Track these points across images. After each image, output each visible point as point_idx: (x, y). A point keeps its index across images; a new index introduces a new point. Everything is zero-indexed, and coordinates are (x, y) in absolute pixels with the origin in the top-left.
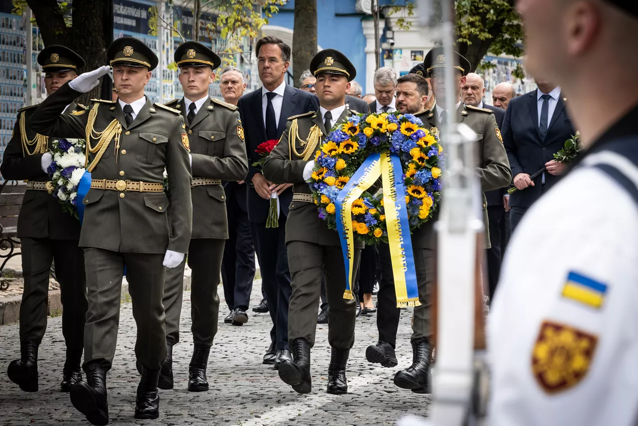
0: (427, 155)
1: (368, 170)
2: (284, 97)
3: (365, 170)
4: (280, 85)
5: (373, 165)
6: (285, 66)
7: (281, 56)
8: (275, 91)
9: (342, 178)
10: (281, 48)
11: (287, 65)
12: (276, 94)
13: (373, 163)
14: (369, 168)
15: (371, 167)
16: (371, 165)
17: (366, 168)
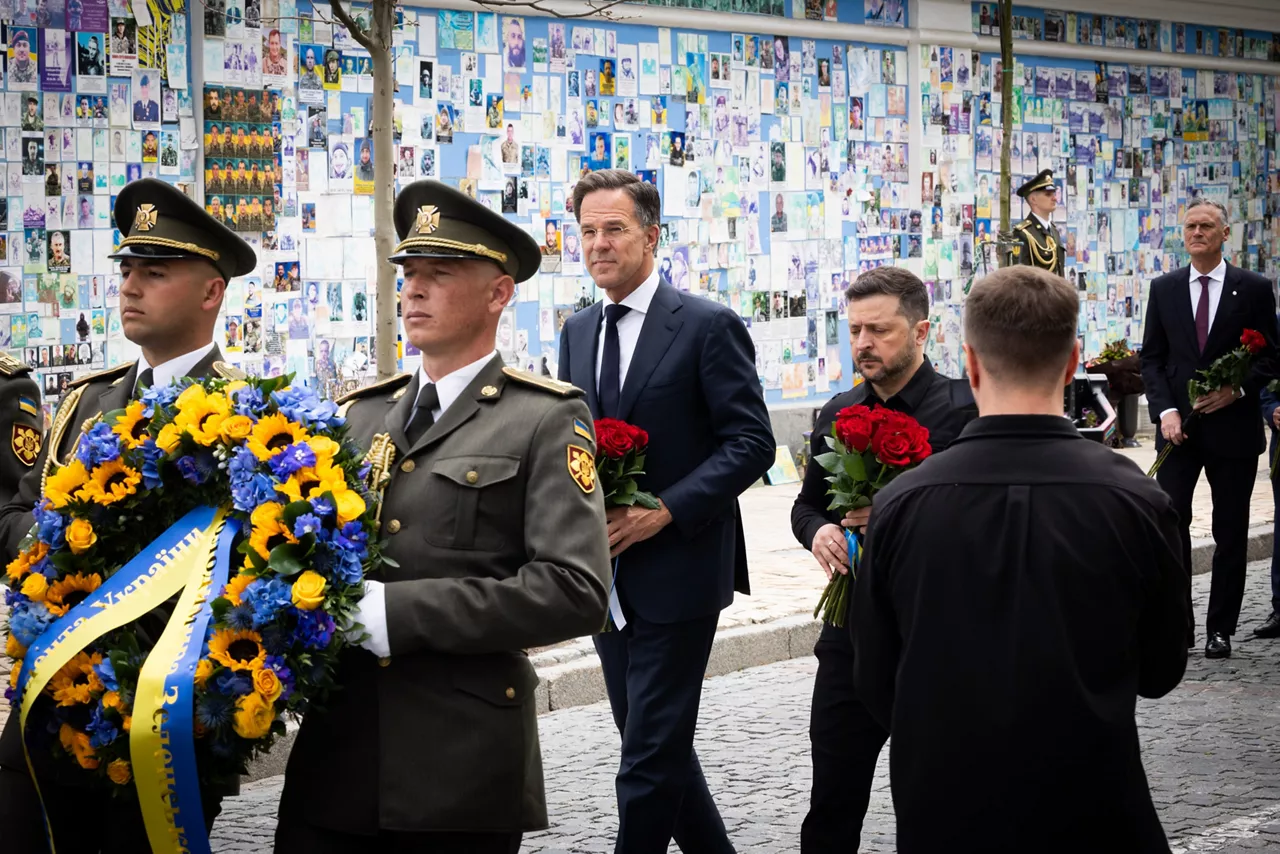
0: (292, 529)
1: (166, 559)
2: (647, 315)
3: (158, 556)
4: (638, 285)
5: (187, 543)
6: (650, 237)
7: (636, 216)
8: (624, 303)
9: (73, 581)
10: (633, 197)
11: (653, 234)
12: (629, 309)
13: (189, 537)
14: (173, 551)
15: (178, 549)
16: (181, 544)
17: (164, 552)
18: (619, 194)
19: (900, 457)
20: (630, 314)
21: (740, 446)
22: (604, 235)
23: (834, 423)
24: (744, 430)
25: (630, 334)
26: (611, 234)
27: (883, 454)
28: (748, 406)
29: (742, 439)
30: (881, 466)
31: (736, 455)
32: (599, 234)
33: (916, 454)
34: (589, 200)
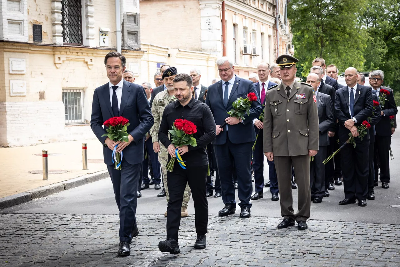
18: (118, 58)
19: (190, 132)
20: (119, 88)
21: (148, 121)
22: (114, 69)
23: (174, 123)
24: (148, 116)
25: (119, 93)
26: (116, 69)
27: (185, 131)
28: (148, 110)
29: (148, 119)
30: (185, 134)
31: (147, 123)
32: (113, 69)
33: (193, 132)
34: (109, 60)
